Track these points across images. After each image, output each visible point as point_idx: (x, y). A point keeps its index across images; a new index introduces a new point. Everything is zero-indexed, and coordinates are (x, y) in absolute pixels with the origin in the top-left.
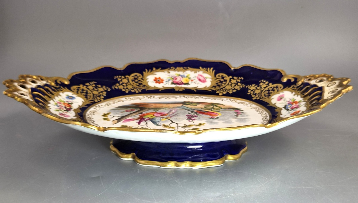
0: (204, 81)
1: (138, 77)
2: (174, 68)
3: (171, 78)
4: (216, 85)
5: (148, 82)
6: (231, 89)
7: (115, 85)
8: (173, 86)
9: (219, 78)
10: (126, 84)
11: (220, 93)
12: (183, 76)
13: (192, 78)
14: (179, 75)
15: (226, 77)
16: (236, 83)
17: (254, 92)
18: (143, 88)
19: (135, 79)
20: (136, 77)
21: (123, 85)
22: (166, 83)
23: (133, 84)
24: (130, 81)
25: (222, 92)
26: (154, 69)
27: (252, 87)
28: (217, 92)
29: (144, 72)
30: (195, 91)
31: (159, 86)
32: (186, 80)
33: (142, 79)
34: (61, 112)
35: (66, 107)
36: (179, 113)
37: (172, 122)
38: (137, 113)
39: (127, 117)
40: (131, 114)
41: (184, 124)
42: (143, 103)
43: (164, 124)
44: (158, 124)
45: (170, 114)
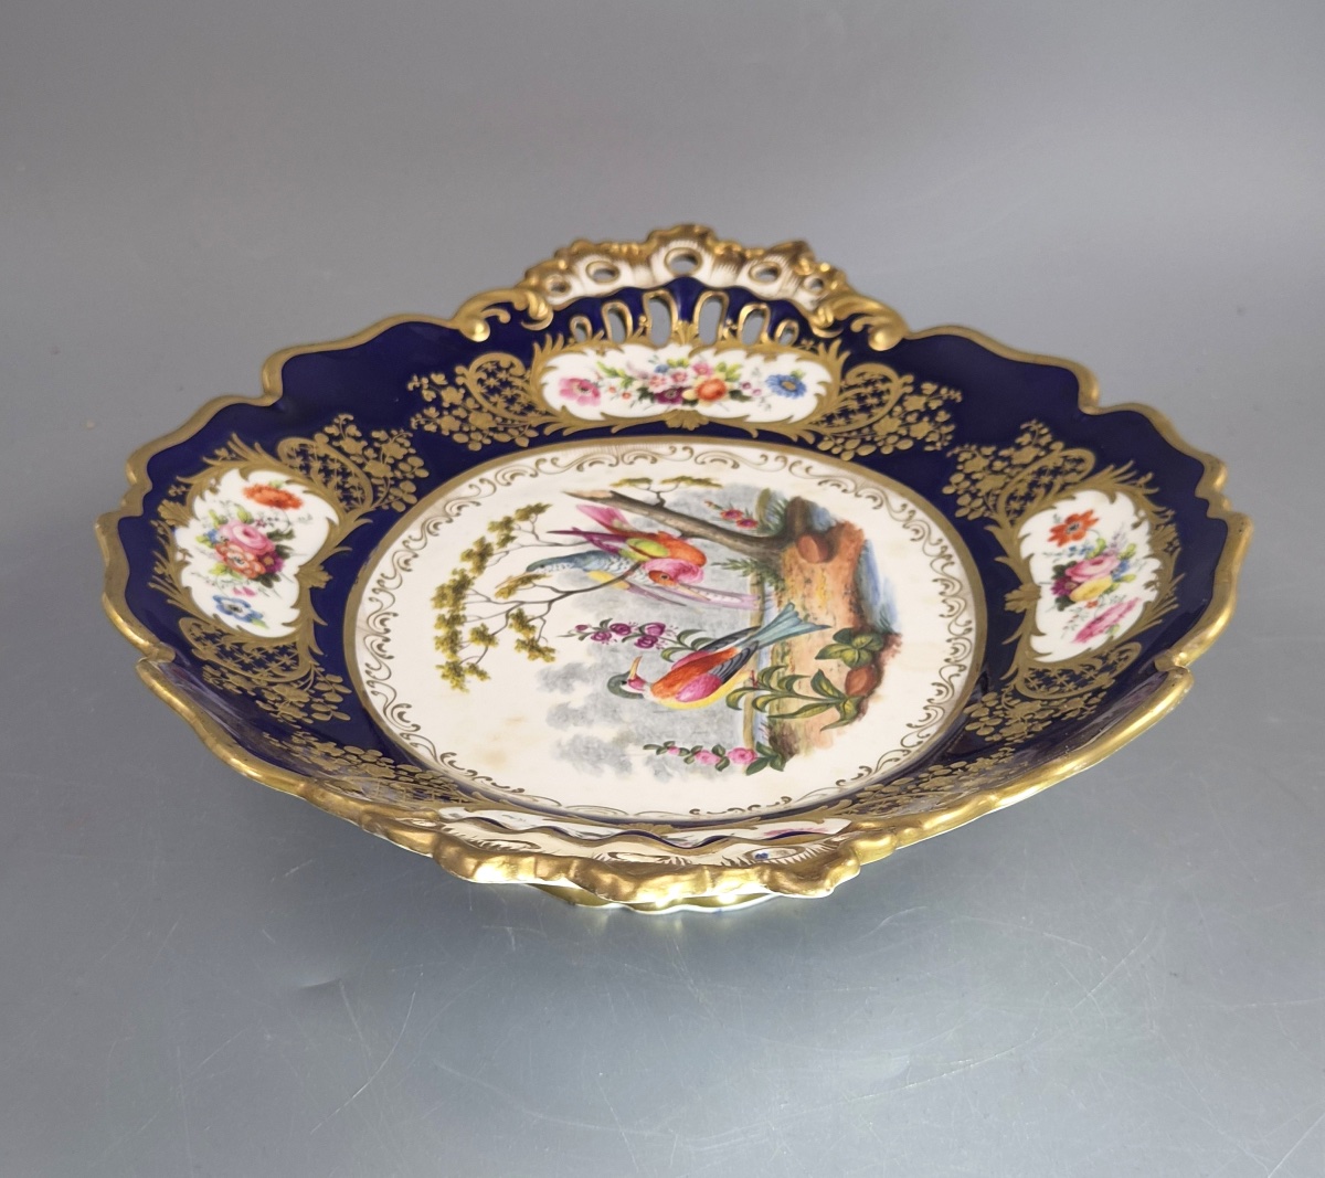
1: (1071, 471)
4: (1055, 673)
6: (1006, 720)
7: (978, 449)
10: (1007, 467)
18: (999, 516)
20: (1068, 467)
21: (997, 463)
23: (1020, 481)
24: (1033, 468)
33: (1066, 485)
34: (617, 382)
35: (681, 390)
36: (692, 609)
37: (571, 593)
38: (697, 531)
39: (651, 512)
40: (685, 520)
41: (540, 616)
42: (854, 545)
43: (544, 576)
44: (549, 566)
45: (679, 589)
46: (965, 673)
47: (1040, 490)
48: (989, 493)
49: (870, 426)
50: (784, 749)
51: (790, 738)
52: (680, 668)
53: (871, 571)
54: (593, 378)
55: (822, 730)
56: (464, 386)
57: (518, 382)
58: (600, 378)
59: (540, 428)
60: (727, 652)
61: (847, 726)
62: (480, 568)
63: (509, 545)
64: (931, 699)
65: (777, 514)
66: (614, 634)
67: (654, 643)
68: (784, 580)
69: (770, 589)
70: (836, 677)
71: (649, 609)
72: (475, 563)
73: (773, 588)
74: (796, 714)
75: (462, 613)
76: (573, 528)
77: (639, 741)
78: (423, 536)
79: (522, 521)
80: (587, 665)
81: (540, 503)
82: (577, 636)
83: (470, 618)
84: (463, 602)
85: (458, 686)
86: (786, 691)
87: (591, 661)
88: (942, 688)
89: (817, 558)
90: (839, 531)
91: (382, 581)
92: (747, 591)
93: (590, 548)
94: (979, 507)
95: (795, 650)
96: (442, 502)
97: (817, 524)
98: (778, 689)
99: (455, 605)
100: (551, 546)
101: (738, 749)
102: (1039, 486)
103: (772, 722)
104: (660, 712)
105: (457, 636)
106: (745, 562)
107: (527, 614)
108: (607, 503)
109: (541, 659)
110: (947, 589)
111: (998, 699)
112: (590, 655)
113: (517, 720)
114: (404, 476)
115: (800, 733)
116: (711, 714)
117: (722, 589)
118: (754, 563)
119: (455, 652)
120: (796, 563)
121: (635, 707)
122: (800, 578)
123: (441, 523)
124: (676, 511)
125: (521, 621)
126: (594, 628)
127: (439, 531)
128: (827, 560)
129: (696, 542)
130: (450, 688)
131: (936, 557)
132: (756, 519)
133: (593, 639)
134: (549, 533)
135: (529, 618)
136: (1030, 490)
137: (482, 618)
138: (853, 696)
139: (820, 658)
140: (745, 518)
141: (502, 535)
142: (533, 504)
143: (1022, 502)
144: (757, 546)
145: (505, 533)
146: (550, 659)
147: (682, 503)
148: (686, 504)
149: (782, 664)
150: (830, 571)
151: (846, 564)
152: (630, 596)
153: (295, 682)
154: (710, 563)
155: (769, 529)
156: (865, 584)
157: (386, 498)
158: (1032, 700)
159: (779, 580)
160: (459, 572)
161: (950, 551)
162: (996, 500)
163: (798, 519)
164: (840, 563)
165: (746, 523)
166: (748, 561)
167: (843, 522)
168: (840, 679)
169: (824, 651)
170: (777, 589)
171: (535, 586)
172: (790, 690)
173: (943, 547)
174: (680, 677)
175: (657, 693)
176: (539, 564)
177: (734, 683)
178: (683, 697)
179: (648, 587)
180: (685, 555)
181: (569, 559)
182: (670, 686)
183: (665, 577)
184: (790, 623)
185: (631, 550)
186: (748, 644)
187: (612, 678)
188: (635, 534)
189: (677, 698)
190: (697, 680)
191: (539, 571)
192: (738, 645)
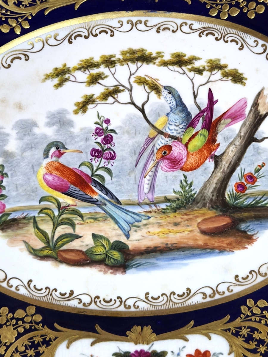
4: (41, 349)
5: (230, 353)
8: (159, 346)
11: (32, 316)
18: (238, 322)
22: (178, 355)
25: (27, 316)
28: (39, 318)
31: (196, 341)
36: (132, 171)
37: (142, 110)
38: (224, 163)
39: (244, 136)
40: (237, 155)
41: (117, 101)
42: (225, 245)
43: (159, 95)
44: (170, 96)
45: (152, 162)
46: (81, 306)
47: (253, 346)
48: (264, 317)
50: (6, 226)
51: (16, 228)
52: (73, 171)
53: (194, 256)
55: (24, 242)
60: (93, 191)
61: (28, 253)
62: (165, 64)
63: (193, 73)
64: (56, 290)
65: (257, 202)
66: (103, 137)
67: (96, 156)
68: (175, 212)
69: (163, 206)
70: (75, 245)
71: (129, 150)
72: (170, 61)
73: (165, 207)
74: (38, 229)
75: (118, 66)
76: (217, 101)
77: (7, 162)
78: (196, 31)
79: (223, 74)
80: (72, 130)
81: (246, 79)
82: (98, 121)
83: (113, 70)
84: (129, 63)
85: (48, 77)
86: (59, 222)
87: (76, 130)
88: (67, 295)
89: (204, 227)
90: (241, 236)
91: (141, 22)
92: (158, 194)
93: (194, 112)
94: (252, 312)
95: (101, 224)
96: (234, 31)
97: (248, 224)
98: (61, 218)
99: (125, 60)
100: (194, 93)
101: (4, 206)
102: (258, 345)
103: (30, 219)
104: (34, 168)
105: (94, 67)
106: (191, 191)
107: (119, 94)
108: (252, 113)
109: (76, 108)
110: (178, 295)
111: (31, 322)
112: (82, 129)
113: (20, 107)
114: (243, 7)
115: (20, 232)
116: (35, 190)
117: (157, 182)
118: (192, 196)
119: (79, 69)
120: (197, 217)
121: (36, 156)
122: (179, 220)
123: (214, 35)
124: (248, 150)
125: (113, 93)
126: (107, 127)
127: (204, 36)
128: (203, 232)
129: (210, 164)
130: (45, 73)
131: (215, 289)
132: (247, 192)
133: (97, 129)
134: (210, 90)
135: (116, 96)
136: (256, 340)
137: (113, 75)
138: (57, 254)
139: (94, 236)
140: (247, 186)
141: (204, 68)
142: (244, 76)
143: (246, 336)
144: (213, 196)
145: (207, 68)
146: (76, 112)
147: (260, 151)
148: (259, 153)
149: (85, 219)
150: (191, 235)
151: (200, 243)
152: (141, 139)
153: (7, 10)
154: (186, 173)
155: (236, 200)
156: (178, 253)
157: (217, 5)
158: (17, 338)
159: (175, 210)
160: (160, 55)
161: (217, 297)
162: (255, 321)
163: (253, 214)
164: (201, 239)
165: (241, 187)
166: (193, 193)
167: (254, 238)
168: (74, 246)
169: (101, 237)
170: (163, 209)
171: (149, 93)
172: (61, 224)
173: (224, 293)
174: (66, 173)
175: (50, 164)
176: (173, 91)
177: (63, 198)
178: (47, 176)
179: (153, 147)
180: (192, 160)
181: (180, 104)
182: (57, 169)
183: (165, 153)
184: (128, 218)
185: (194, 133)
186: (103, 201)
187: (60, 142)
188: (213, 132)
189: (46, 174)
190: (63, 181)
191: (165, 92)
192: (100, 196)
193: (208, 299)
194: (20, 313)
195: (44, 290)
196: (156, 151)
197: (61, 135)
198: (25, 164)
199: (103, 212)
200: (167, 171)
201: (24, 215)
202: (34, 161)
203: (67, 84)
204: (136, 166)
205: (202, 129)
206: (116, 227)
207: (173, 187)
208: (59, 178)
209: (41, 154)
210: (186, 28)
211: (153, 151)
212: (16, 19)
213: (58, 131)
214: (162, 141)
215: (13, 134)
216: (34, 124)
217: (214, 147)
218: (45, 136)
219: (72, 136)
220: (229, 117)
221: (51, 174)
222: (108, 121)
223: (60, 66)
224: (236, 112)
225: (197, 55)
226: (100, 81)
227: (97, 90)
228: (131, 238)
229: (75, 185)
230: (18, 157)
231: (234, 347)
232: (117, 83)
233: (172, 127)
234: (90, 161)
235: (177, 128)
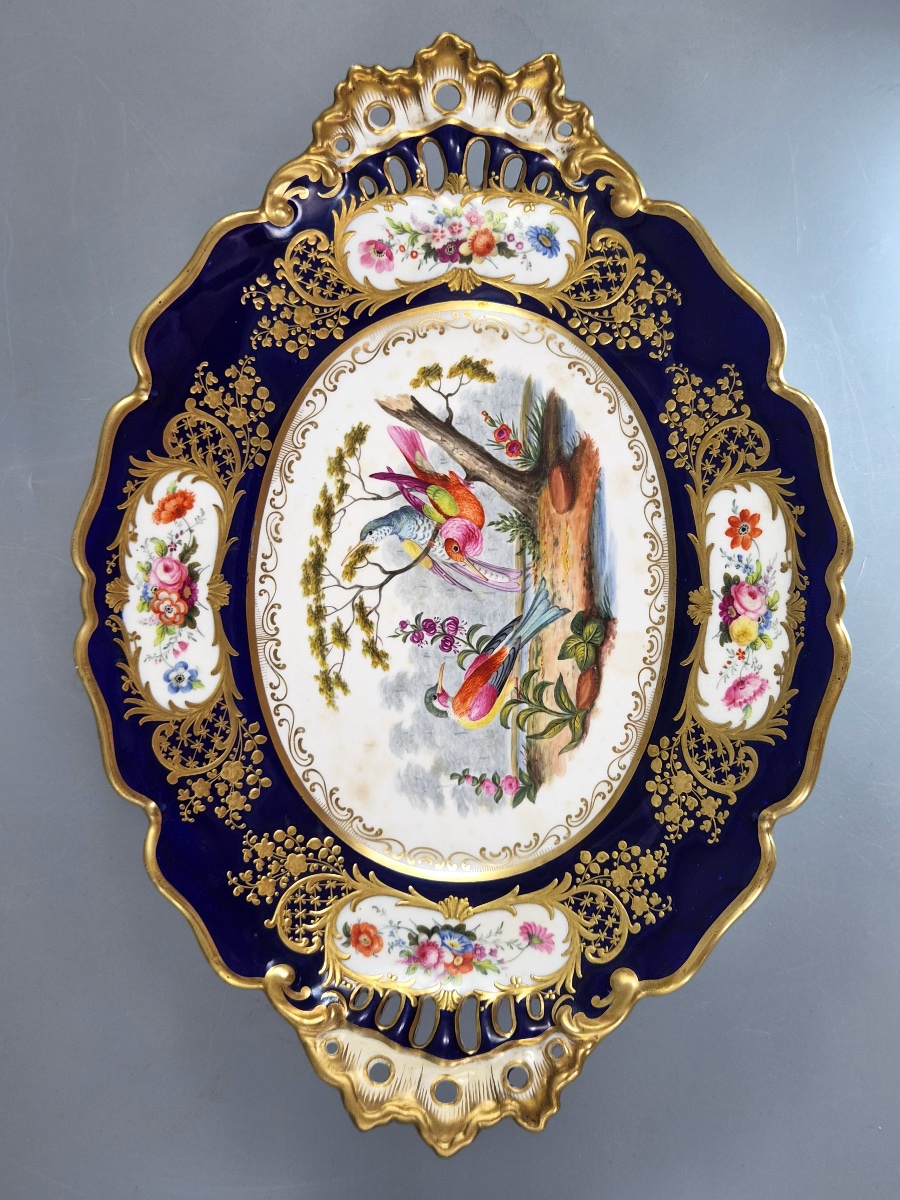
0: (731, 698)
1: (752, 450)
2: (803, 588)
3: (759, 577)
4: (706, 740)
5: (735, 491)
6: (670, 792)
7: (689, 374)
8: (716, 584)
9: (736, 755)
10: (709, 410)
11: (661, 749)
12: (764, 620)
13: (751, 655)
14: (771, 608)
15: (738, 781)
16: (698, 814)
17: (621, 863)
18: (696, 475)
19: (741, 442)
20: (751, 443)
21: (701, 401)
22: (730, 559)
23: (715, 436)
24: (726, 425)
25: (660, 757)
26: (800, 510)
27: (652, 864)
28: (665, 741)
29: (779, 471)
30: (685, 663)
31: (715, 533)
32: (744, 633)
33: (746, 466)
34: (404, 239)
35: (458, 243)
36: (476, 596)
37: (393, 574)
38: (477, 467)
39: (442, 435)
40: (468, 448)
41: (375, 608)
42: (591, 479)
43: (373, 548)
44: (375, 532)
45: (466, 567)
46: (654, 684)
47: (728, 459)
48: (692, 438)
49: (609, 308)
50: (536, 778)
51: (540, 763)
52: (469, 678)
53: (601, 522)
54: (385, 238)
55: (560, 753)
56: (284, 280)
57: (325, 258)
58: (391, 236)
59: (349, 313)
60: (500, 653)
61: (576, 749)
62: (328, 535)
63: (344, 498)
64: (630, 715)
65: (536, 428)
66: (425, 633)
67: (452, 645)
68: (539, 543)
69: (529, 558)
70: (571, 684)
71: (447, 598)
72: (324, 528)
73: (531, 556)
74: (544, 733)
75: (323, 602)
76: (389, 468)
77: (447, 769)
78: (283, 487)
79: (350, 456)
80: (410, 675)
81: (361, 423)
82: (401, 637)
83: (329, 610)
84: (322, 586)
85: (331, 703)
86: (538, 704)
87: (412, 670)
88: (638, 700)
89: (563, 505)
90: (581, 455)
91: (264, 564)
92: (513, 564)
93: (401, 502)
94: (683, 454)
95: (545, 647)
96: (290, 433)
97: (565, 444)
98: (533, 701)
99: (317, 591)
100: (374, 499)
101: (508, 777)
102: (728, 453)
103: (529, 743)
104: (459, 733)
105: (323, 635)
106: (512, 517)
107: (366, 605)
108: (410, 421)
109: (380, 667)
110: (653, 550)
111: (669, 752)
112: (411, 662)
113: (371, 745)
114: (258, 417)
115: (546, 758)
116: (491, 734)
117: (496, 563)
118: (519, 517)
119: (324, 658)
120: (548, 513)
121: (443, 728)
122: (551, 538)
123: (292, 462)
124: (461, 432)
125: (363, 614)
126: (412, 626)
127: (292, 476)
128: (570, 506)
129: (477, 487)
130: (326, 706)
131: (649, 499)
132: (520, 441)
133: (412, 640)
134: (371, 476)
135: (368, 610)
136: (721, 453)
137: (337, 610)
138: (581, 710)
139: (561, 657)
140: (512, 439)
141: (339, 481)
142: (356, 426)
143: (714, 466)
144: (521, 488)
145: (340, 477)
146: (386, 667)
147: (465, 416)
148: (468, 418)
149: (536, 668)
150: (572, 523)
151: (584, 512)
152: (433, 579)
153: (232, 752)
154: (487, 522)
155: (530, 457)
156: (596, 543)
157: (250, 454)
158: (688, 771)
159: (536, 543)
160: (314, 542)
161: (659, 497)
162: (696, 451)
163: (551, 436)
164: (580, 510)
165: (513, 448)
166: (515, 516)
167: (585, 438)
168: (573, 686)
169: (564, 647)
170: (534, 558)
171: (368, 563)
172: (541, 702)
173: (655, 488)
174: (470, 689)
175: (456, 710)
176: (368, 528)
177: (505, 695)
178: (473, 715)
179: (445, 564)
180: (469, 511)
181: (388, 520)
182: (464, 701)
183: (456, 548)
184: (542, 608)
185: (431, 505)
186: (514, 641)
187: (427, 692)
188: (433, 478)
189: (469, 716)
190: (481, 693)
191: (369, 540)
192: (507, 644)
193: (661, 510)
194: (656, 766)
195: (629, 732)
196: (451, 561)
197: (416, 691)
198: (453, 745)
199: (529, 643)
200: (481, 548)
201: (523, 750)
202: (449, 732)
203: (344, 677)
204: (470, 590)
205: (426, 493)
206: (551, 625)
207: (504, 542)
208: (476, 699)
209: (441, 720)
210: (279, 501)
211: (451, 564)
212: (245, 740)
213: (410, 694)
214: (439, 552)
215: (409, 757)
216: (398, 727)
217: (453, 480)
218: (417, 713)
219: (420, 676)
220: (414, 454)
221: (470, 709)
222: (403, 624)
223: (317, 684)
224: (406, 443)
225: (320, 489)
226: (344, 629)
227: (357, 635)
228: (569, 607)
229: (488, 678)
230: (442, 753)
231: (727, 484)
232: (350, 605)
233: (420, 534)
234: (457, 654)
235: (422, 528)
